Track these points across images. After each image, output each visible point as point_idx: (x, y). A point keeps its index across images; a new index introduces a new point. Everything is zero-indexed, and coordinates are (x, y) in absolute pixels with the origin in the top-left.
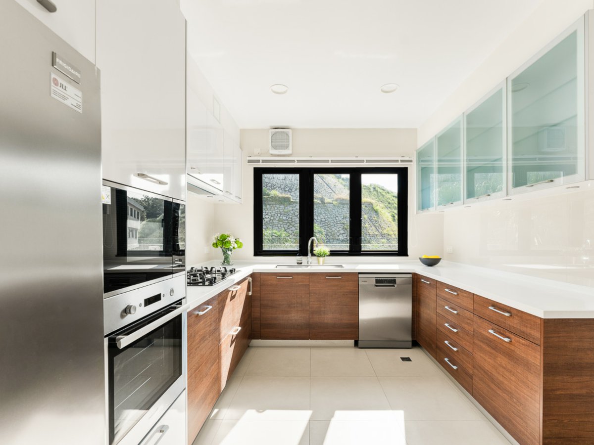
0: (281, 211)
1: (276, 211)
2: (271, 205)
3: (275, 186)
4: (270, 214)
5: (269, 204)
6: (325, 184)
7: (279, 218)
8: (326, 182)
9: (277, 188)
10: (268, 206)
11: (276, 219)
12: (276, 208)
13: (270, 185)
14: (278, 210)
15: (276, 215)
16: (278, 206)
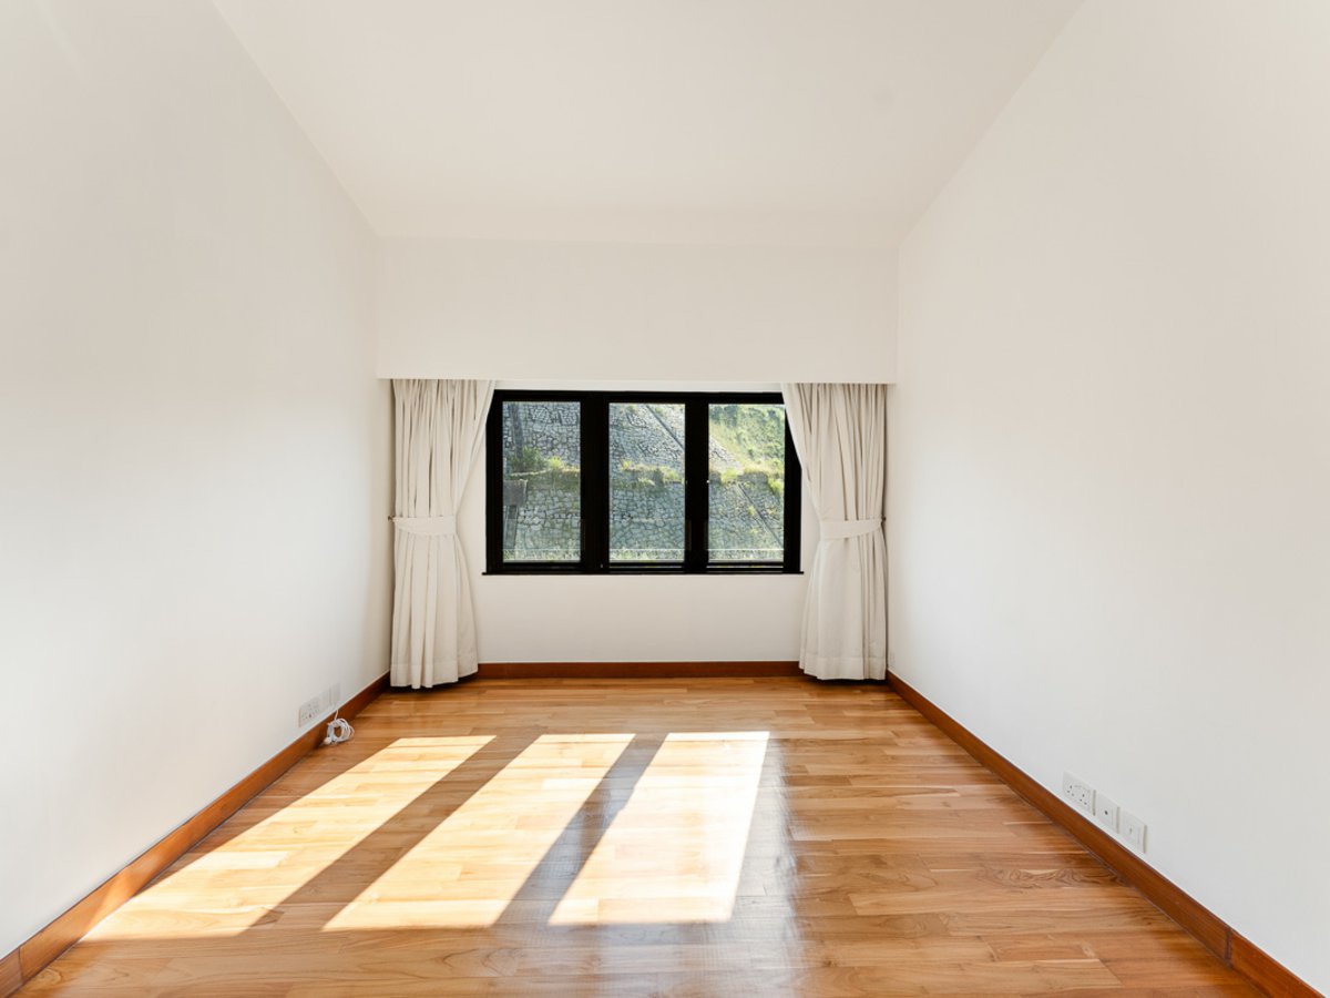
0: (568, 505)
1: (557, 505)
2: (546, 493)
3: (555, 442)
4: (542, 515)
5: (541, 490)
6: (664, 430)
7: (564, 524)
8: (667, 423)
9: (560, 446)
10: (539, 495)
11: (558, 526)
12: (556, 499)
13: (544, 438)
14: (560, 504)
15: (557, 516)
16: (560, 493)
